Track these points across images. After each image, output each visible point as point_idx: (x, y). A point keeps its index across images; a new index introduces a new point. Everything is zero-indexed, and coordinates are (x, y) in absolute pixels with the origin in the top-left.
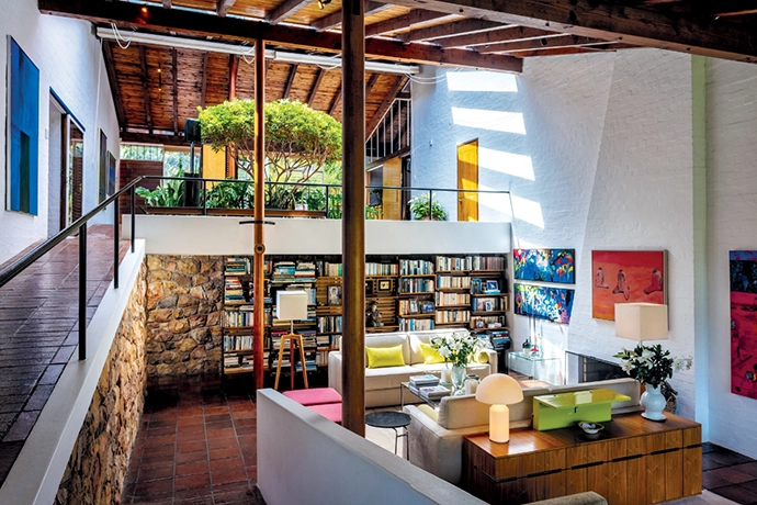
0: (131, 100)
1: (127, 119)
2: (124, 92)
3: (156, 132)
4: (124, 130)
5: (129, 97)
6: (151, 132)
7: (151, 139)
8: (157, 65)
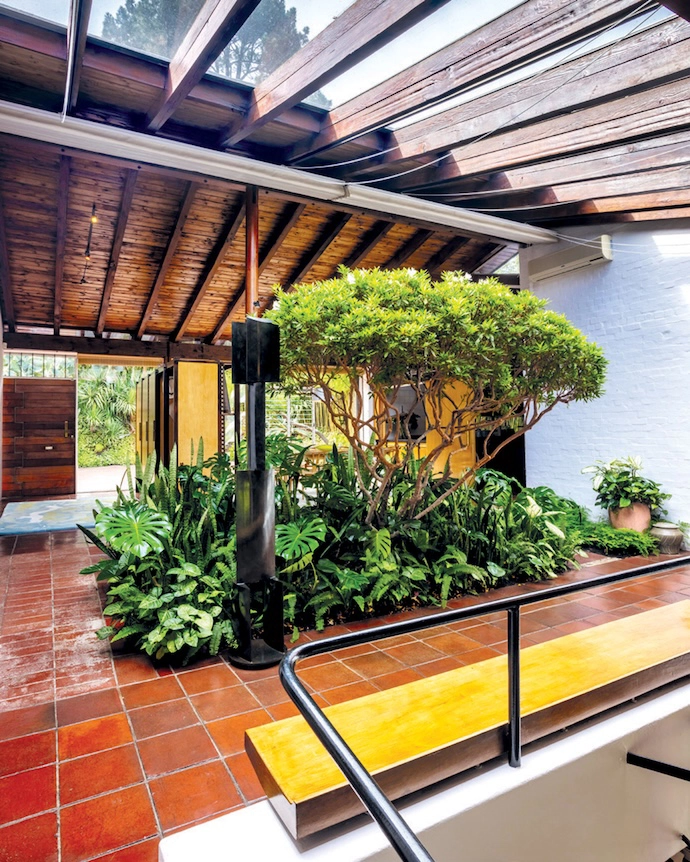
0: (28, 277)
1: (17, 312)
2: (17, 263)
3: (63, 332)
4: (12, 330)
5: (26, 271)
6: (57, 333)
7: (55, 343)
8: (90, 209)
